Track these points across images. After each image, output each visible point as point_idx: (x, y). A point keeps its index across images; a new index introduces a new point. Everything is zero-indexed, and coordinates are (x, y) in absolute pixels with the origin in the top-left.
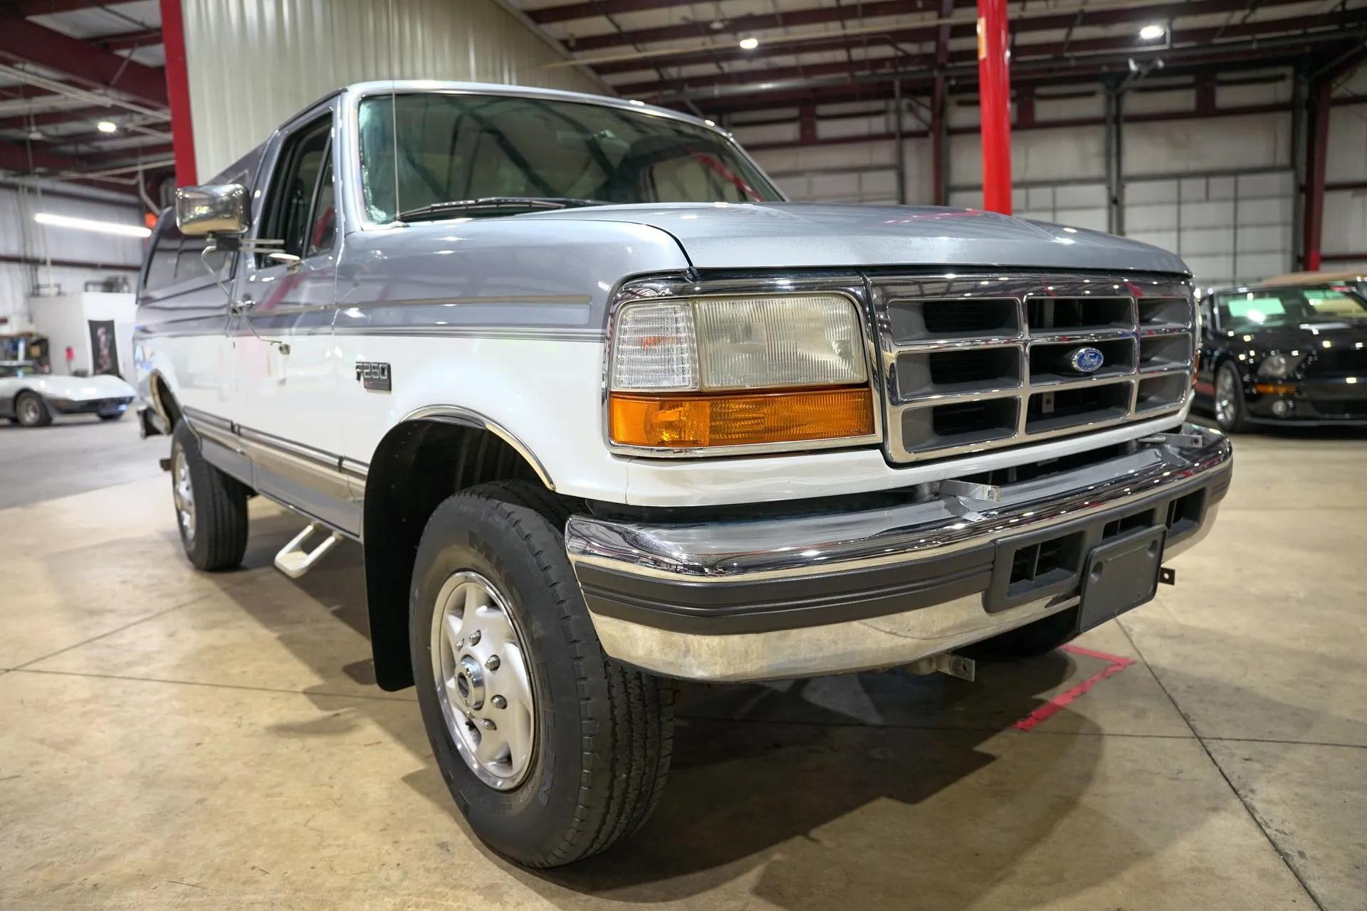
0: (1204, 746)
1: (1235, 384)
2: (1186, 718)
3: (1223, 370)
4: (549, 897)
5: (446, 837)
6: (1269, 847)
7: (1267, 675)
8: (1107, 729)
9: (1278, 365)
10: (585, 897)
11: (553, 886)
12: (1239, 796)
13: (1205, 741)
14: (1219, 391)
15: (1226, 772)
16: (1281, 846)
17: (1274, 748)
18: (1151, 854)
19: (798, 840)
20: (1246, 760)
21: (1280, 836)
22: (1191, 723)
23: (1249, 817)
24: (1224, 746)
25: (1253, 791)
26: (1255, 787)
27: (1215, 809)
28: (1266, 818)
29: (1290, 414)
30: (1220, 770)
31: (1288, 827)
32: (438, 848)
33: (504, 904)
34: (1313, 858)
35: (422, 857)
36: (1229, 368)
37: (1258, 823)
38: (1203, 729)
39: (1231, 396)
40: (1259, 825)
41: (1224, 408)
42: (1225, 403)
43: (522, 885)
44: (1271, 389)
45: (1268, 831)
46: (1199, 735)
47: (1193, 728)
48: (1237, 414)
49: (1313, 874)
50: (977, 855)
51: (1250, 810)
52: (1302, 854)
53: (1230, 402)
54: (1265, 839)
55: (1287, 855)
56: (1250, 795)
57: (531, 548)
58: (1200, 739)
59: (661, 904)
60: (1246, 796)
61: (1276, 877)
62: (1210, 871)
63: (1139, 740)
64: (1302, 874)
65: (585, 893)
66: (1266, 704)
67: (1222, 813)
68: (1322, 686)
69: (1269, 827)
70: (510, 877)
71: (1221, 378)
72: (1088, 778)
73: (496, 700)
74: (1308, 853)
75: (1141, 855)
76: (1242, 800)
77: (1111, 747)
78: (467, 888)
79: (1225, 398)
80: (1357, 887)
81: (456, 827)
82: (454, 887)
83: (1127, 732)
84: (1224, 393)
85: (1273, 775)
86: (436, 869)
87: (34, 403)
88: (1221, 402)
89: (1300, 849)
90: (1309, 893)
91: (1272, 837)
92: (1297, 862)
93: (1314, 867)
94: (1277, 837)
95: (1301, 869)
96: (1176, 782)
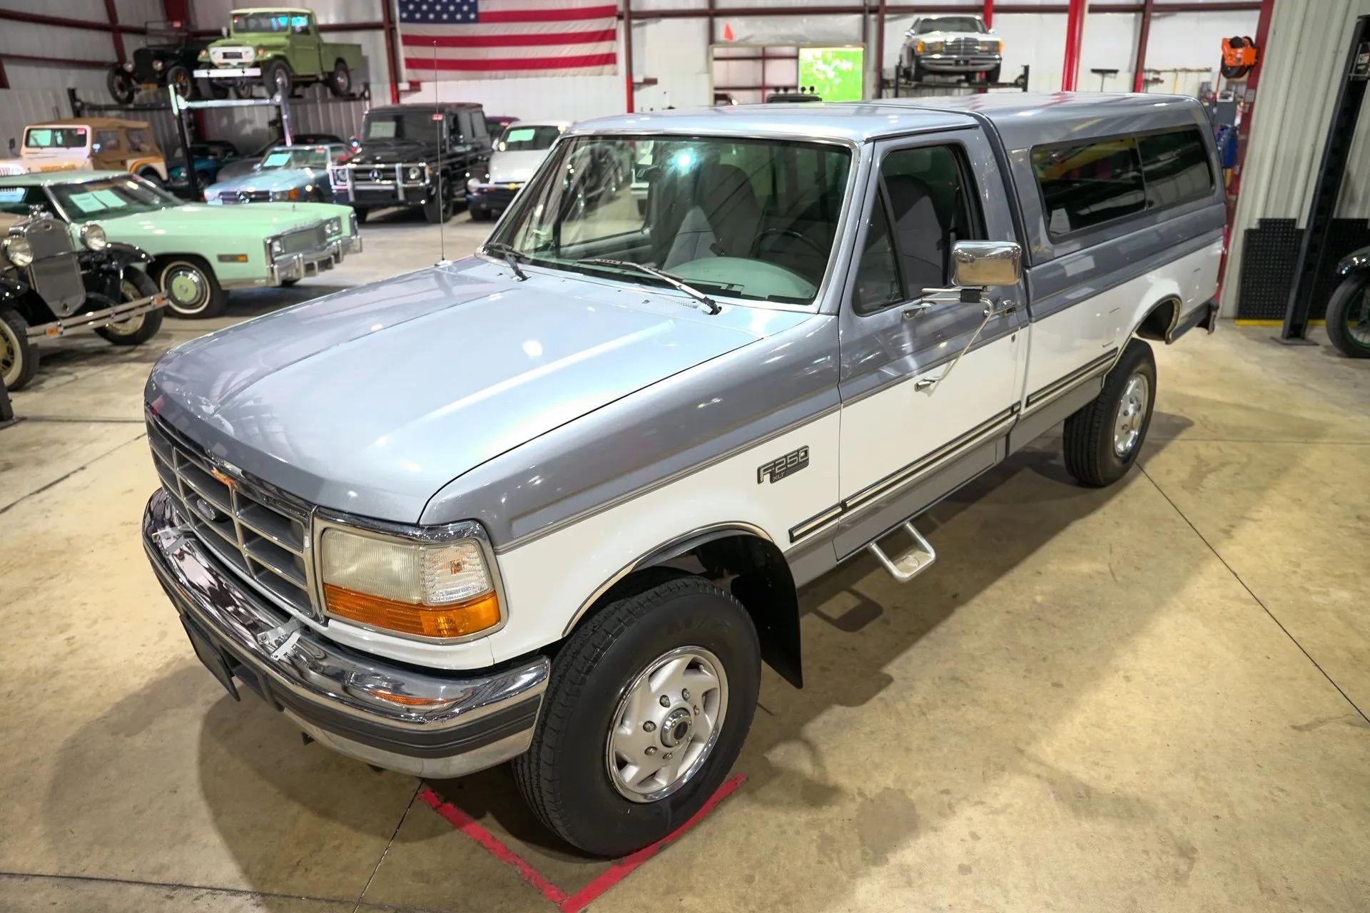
6: (187, 883)
12: (258, 895)
16: (185, 891)
21: (195, 895)
23: (227, 888)
25: (255, 905)
26: (262, 909)
27: (247, 873)
28: (219, 897)
31: (203, 907)
34: (164, 903)
37: (216, 889)
45: (206, 892)
49: (151, 894)
51: (234, 893)
52: (171, 898)
54: (196, 885)
55: (175, 890)
56: (252, 901)
61: (154, 873)
64: (153, 888)
67: (239, 875)
69: (209, 894)
74: (170, 903)
76: (248, 893)
89: (176, 901)
90: (136, 882)
91: (197, 890)
92: (165, 891)
93: (154, 898)
94: (195, 893)
95: (157, 890)
96: (295, 863)
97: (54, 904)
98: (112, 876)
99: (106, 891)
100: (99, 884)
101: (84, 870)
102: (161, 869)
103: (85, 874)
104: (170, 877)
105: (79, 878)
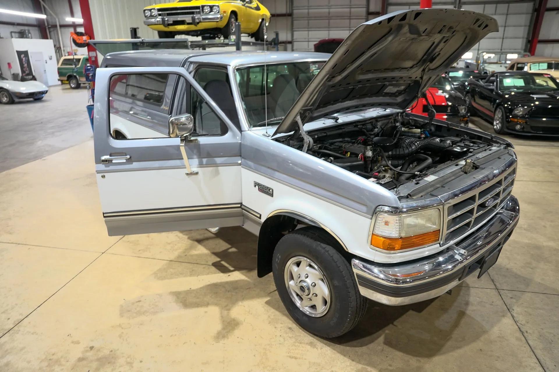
0: (499, 292)
1: (502, 116)
2: (493, 281)
3: (498, 110)
4: (329, 346)
5: (290, 326)
6: (518, 330)
7: (516, 263)
8: (471, 285)
9: (520, 111)
10: (339, 346)
11: (328, 342)
12: (510, 311)
13: (499, 290)
14: (496, 117)
15: (505, 302)
16: (521, 329)
17: (518, 294)
18: (487, 331)
19: (391, 325)
20: (511, 298)
21: (521, 326)
22: (495, 283)
23: (513, 319)
24: (504, 293)
25: (513, 310)
26: (514, 308)
27: (504, 316)
28: (517, 320)
29: (521, 130)
30: (504, 301)
31: (524, 322)
32: (289, 329)
33: (317, 348)
34: (530, 333)
35: (286, 333)
36: (501, 109)
37: (515, 321)
38: (498, 286)
39: (500, 120)
40: (515, 322)
41: (497, 124)
42: (498, 122)
43: (319, 342)
44: (516, 120)
45: (518, 324)
46: (497, 288)
47: (495, 285)
48: (502, 128)
49: (529, 338)
50: (441, 331)
51: (513, 317)
52: (527, 332)
53: (500, 122)
54: (517, 327)
55: (523, 332)
56: (512, 311)
57: (333, 260)
58: (498, 289)
59: (360, 348)
60: (512, 312)
61: (521, 340)
62: (503, 337)
63: (480, 289)
64: (527, 338)
65: (338, 344)
66: (516, 276)
67: (505, 318)
68: (532, 269)
69: (518, 323)
70: (315, 339)
71: (497, 112)
72: (467, 304)
73: (314, 295)
74: (529, 331)
75: (485, 332)
76: (510, 313)
77: (472, 291)
78: (304, 343)
79: (498, 120)
80: (540, 342)
81: (290, 322)
82: (300, 343)
83: (477, 286)
84: (498, 119)
85: (519, 304)
86: (292, 337)
87: (6, 93)
88: (496, 122)
89: (526, 330)
90: (528, 344)
91: (519, 326)
92: (526, 334)
93: (530, 336)
94: (520, 326)
95: (527, 337)
96: (492, 306)
97: (555, 366)
98: (532, 353)
99: (538, 352)
100: (537, 355)
101: (536, 363)
102: (518, 339)
103: (537, 362)
104: (519, 334)
105: (540, 363)
